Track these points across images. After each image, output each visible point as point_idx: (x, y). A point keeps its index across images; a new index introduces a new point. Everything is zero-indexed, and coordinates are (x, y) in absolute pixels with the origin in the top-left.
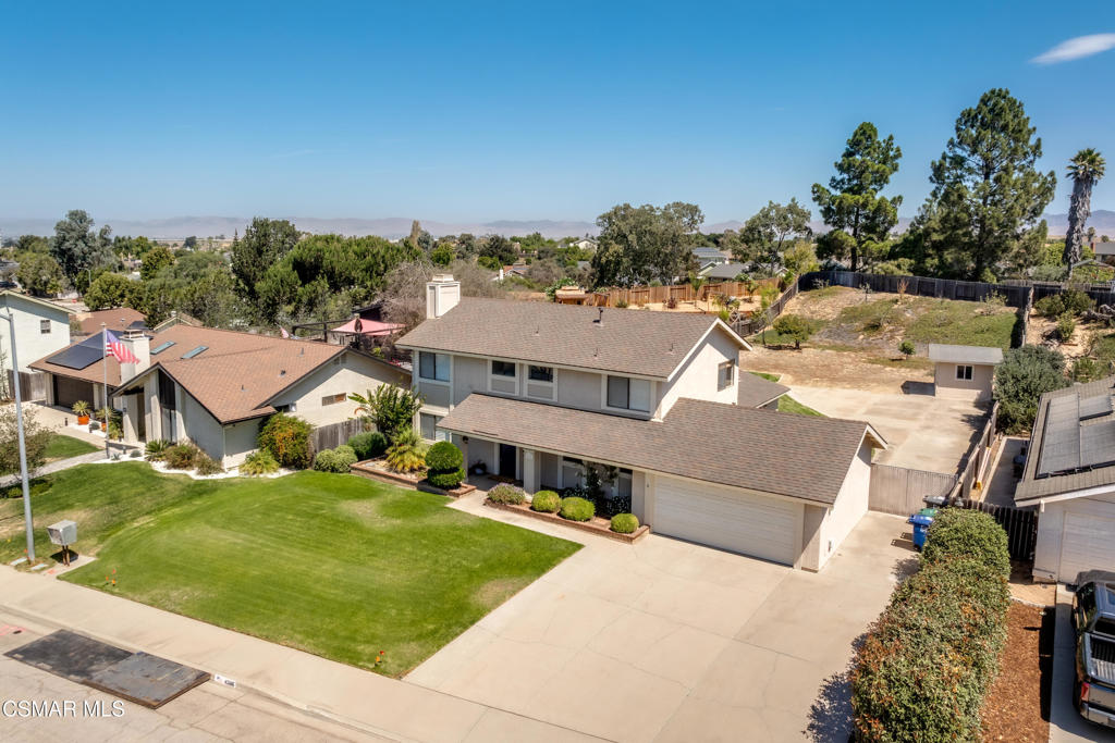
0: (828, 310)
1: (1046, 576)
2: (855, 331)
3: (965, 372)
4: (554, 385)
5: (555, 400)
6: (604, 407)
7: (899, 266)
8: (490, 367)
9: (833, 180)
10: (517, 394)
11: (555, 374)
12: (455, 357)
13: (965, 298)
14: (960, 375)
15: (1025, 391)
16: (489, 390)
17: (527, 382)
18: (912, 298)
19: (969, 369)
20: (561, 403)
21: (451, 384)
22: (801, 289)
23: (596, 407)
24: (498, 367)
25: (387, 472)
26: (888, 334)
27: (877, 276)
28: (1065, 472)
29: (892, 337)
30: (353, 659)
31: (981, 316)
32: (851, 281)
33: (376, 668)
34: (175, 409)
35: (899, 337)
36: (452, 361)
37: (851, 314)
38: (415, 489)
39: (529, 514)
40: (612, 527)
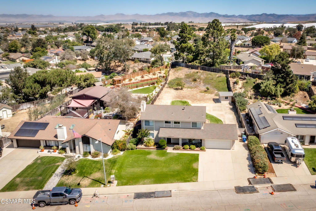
0: (181, 75)
1: (262, 143)
2: (190, 81)
3: (227, 98)
4: (180, 124)
5: (180, 127)
6: (191, 127)
7: (196, 62)
8: (164, 122)
9: (177, 38)
10: (171, 127)
11: (180, 123)
12: (155, 121)
13: (214, 72)
14: (226, 98)
15: (242, 105)
16: (164, 127)
17: (174, 124)
18: (202, 71)
19: (227, 97)
20: (182, 128)
21: (154, 126)
22: (172, 68)
23: (190, 128)
24: (166, 122)
25: (146, 147)
26: (199, 82)
27: (191, 65)
28: (264, 128)
29: (200, 83)
30: (188, 181)
31: (219, 77)
32: (184, 66)
33: (193, 181)
34: (90, 144)
35: (202, 83)
36: (154, 122)
37: (188, 76)
38: (156, 150)
39: (184, 150)
40: (200, 149)
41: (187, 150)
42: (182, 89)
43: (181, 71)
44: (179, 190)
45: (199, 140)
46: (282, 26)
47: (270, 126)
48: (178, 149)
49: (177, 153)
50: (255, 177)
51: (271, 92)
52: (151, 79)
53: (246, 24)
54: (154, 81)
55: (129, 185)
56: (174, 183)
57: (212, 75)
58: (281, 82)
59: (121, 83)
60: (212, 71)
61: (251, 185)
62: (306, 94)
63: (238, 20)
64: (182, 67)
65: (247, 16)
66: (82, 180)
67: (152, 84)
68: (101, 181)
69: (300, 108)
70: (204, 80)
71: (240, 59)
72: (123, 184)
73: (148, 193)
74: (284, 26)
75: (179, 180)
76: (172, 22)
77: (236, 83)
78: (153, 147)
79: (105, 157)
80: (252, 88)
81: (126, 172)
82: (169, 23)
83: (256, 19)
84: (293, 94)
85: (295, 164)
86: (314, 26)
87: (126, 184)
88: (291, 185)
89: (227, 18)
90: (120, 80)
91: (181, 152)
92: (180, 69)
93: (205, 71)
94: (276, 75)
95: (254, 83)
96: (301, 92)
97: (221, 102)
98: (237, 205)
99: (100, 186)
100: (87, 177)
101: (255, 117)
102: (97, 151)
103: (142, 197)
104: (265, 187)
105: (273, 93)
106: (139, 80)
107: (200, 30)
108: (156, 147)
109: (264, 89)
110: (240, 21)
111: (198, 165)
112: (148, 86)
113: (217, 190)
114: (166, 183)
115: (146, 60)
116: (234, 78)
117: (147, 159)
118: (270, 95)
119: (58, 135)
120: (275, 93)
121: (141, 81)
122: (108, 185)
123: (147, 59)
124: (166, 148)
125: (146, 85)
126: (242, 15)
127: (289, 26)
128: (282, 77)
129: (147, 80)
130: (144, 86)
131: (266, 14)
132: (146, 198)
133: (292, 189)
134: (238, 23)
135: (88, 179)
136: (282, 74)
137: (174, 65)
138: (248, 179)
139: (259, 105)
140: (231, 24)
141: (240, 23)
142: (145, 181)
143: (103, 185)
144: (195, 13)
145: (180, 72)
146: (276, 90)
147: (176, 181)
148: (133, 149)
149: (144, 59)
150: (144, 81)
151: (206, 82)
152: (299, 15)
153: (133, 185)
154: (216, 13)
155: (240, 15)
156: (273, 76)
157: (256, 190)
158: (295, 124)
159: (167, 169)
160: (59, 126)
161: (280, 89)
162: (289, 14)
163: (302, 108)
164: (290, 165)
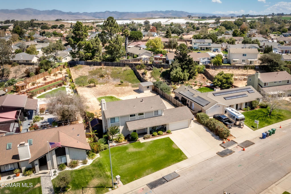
2: (98, 78)
3: (148, 87)
4: (144, 115)
5: (144, 117)
6: (154, 116)
7: (97, 59)
8: (129, 116)
10: (136, 119)
16: (130, 120)
17: (138, 116)
18: (105, 67)
20: (146, 118)
21: (120, 122)
22: (70, 67)
23: (152, 116)
24: (131, 116)
25: (118, 144)
26: (107, 78)
27: (92, 62)
28: (206, 105)
29: (109, 78)
30: (181, 160)
31: (125, 70)
32: (84, 63)
33: (185, 159)
34: (66, 155)
35: (110, 78)
36: (120, 118)
37: (92, 73)
38: (129, 144)
39: (154, 137)
40: (167, 133)
41: (157, 137)
42: (95, 86)
43: (83, 69)
44: (181, 169)
45: (160, 126)
46: (133, 23)
47: (210, 102)
48: (149, 138)
49: (151, 141)
50: (223, 143)
51: (181, 78)
52: (55, 81)
53: (96, 21)
54: (60, 82)
55: (135, 180)
56: (171, 165)
57: (117, 70)
58: (186, 68)
59: (24, 89)
60: (115, 66)
61: (225, 149)
62: (204, 76)
63: (83, 17)
64: (81, 64)
65: (91, 13)
66: (83, 192)
67: (59, 86)
68: (105, 185)
69: (206, 87)
70: (111, 75)
71: (132, 53)
72: (129, 181)
73: (158, 180)
74: (134, 22)
75: (173, 162)
76: (14, 20)
77: (144, 74)
78: (124, 143)
79: (85, 164)
80: (159, 76)
81: (121, 170)
82: (10, 21)
83: (100, 16)
84: (194, 77)
85: (239, 126)
86: (160, 22)
87: (132, 180)
88: (248, 141)
89: (72, 16)
90: (23, 86)
91: (153, 139)
92: (80, 67)
93: (108, 67)
94: (180, 63)
95: (160, 72)
96: (199, 75)
97: (144, 92)
98: (230, 165)
99: (108, 191)
100: (87, 187)
101: (191, 99)
102: (74, 159)
103: (157, 186)
104: (235, 147)
105: (182, 78)
106: (42, 83)
107: (54, 28)
108: (128, 141)
109: (175, 76)
110: (85, 18)
111: (177, 146)
112: (55, 88)
113: (207, 160)
114: (165, 168)
115: (25, 62)
116: (140, 70)
117: (129, 154)
118: (180, 80)
119: (19, 155)
120: (183, 78)
121: (46, 84)
122: (116, 187)
123: (27, 61)
124: (138, 140)
125: (53, 87)
126: (87, 13)
127: (138, 22)
128: (186, 64)
129: (51, 82)
130: (51, 89)
131: (109, 12)
132: (161, 185)
133: (252, 143)
134: (88, 20)
135: (88, 188)
136: (185, 62)
137: (72, 64)
138: (220, 145)
139: (185, 89)
140: (82, 21)
141: (89, 20)
142: (147, 172)
143: (110, 189)
144: (36, 10)
145: (81, 70)
146: (184, 75)
147: (172, 163)
148: (106, 149)
149: (23, 61)
150: (48, 83)
151: (114, 76)
152: (138, 13)
153: (139, 179)
154: (59, 10)
155: (84, 13)
156: (179, 64)
157: (232, 151)
158: (224, 98)
159: (156, 156)
160: (21, 145)
161: (187, 74)
162: (129, 12)
163: (207, 87)
164: (237, 128)
